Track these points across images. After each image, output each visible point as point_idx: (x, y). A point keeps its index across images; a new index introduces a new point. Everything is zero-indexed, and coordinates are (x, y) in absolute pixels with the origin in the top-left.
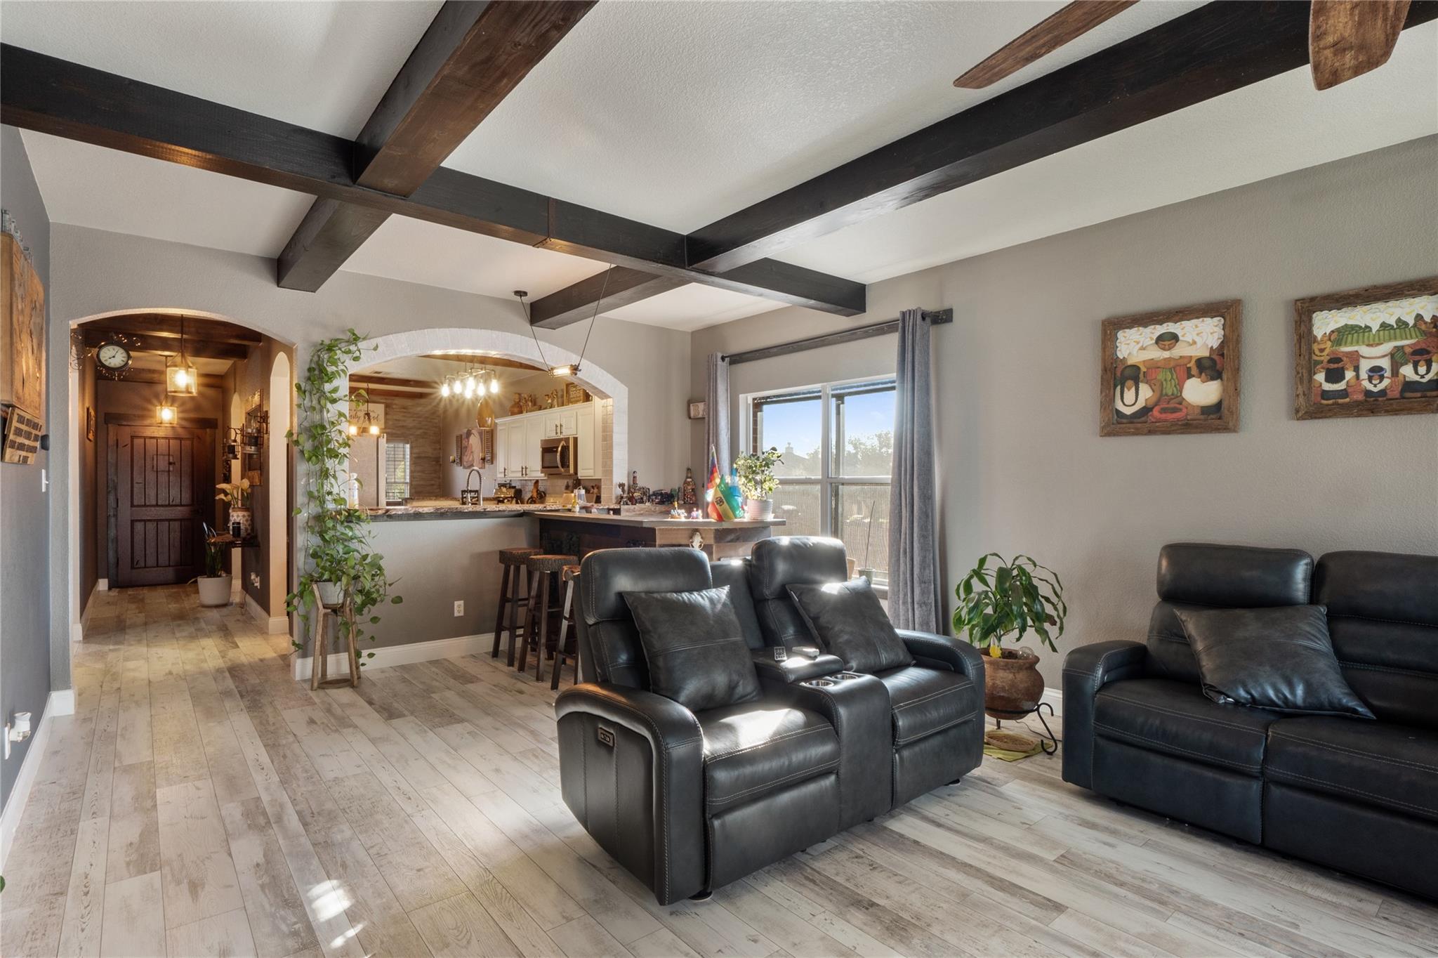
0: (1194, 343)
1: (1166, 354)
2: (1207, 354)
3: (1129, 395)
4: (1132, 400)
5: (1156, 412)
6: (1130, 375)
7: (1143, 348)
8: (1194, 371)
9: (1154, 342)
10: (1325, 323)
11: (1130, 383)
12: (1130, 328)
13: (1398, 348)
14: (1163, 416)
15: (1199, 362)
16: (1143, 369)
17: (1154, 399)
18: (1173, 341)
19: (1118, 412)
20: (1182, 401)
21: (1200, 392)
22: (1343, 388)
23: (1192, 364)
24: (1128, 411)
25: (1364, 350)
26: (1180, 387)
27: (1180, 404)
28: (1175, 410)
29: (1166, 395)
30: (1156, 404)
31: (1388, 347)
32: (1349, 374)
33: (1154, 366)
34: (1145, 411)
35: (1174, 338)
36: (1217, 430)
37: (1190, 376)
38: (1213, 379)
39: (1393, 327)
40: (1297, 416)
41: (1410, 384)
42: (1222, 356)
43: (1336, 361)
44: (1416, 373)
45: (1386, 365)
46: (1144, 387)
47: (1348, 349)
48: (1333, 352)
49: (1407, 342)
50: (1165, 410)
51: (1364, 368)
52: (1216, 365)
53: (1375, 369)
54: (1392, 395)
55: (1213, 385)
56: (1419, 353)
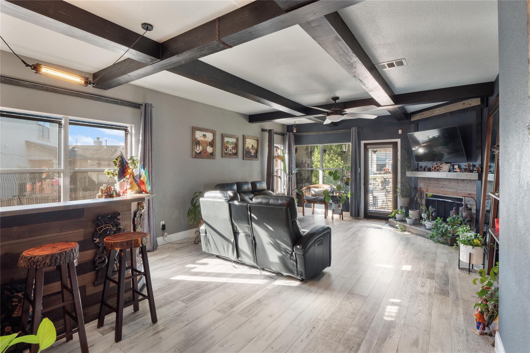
0: (209, 138)
1: (204, 139)
2: (211, 141)
3: (198, 148)
4: (199, 149)
5: (202, 153)
6: (198, 143)
7: (200, 137)
8: (209, 145)
9: (202, 136)
10: (226, 139)
11: (198, 145)
12: (198, 131)
13: (232, 146)
14: (204, 154)
15: (209, 142)
16: (201, 142)
17: (202, 150)
19: (196, 152)
20: (207, 151)
21: (209, 150)
23: (208, 143)
24: (198, 152)
25: (230, 146)
26: (206, 147)
28: (206, 153)
29: (204, 149)
30: (203, 151)
31: (231, 146)
32: (228, 150)
33: (203, 141)
34: (201, 152)
35: (206, 136)
36: (212, 158)
37: (208, 146)
39: (232, 143)
40: (222, 157)
41: (233, 153)
42: (213, 142)
43: (226, 147)
44: (234, 151)
45: (231, 149)
46: (200, 146)
47: (228, 145)
48: (226, 145)
49: (233, 146)
50: (204, 153)
51: (229, 149)
52: (212, 144)
53: (230, 150)
54: (232, 154)
55: (212, 148)
56: (234, 148)
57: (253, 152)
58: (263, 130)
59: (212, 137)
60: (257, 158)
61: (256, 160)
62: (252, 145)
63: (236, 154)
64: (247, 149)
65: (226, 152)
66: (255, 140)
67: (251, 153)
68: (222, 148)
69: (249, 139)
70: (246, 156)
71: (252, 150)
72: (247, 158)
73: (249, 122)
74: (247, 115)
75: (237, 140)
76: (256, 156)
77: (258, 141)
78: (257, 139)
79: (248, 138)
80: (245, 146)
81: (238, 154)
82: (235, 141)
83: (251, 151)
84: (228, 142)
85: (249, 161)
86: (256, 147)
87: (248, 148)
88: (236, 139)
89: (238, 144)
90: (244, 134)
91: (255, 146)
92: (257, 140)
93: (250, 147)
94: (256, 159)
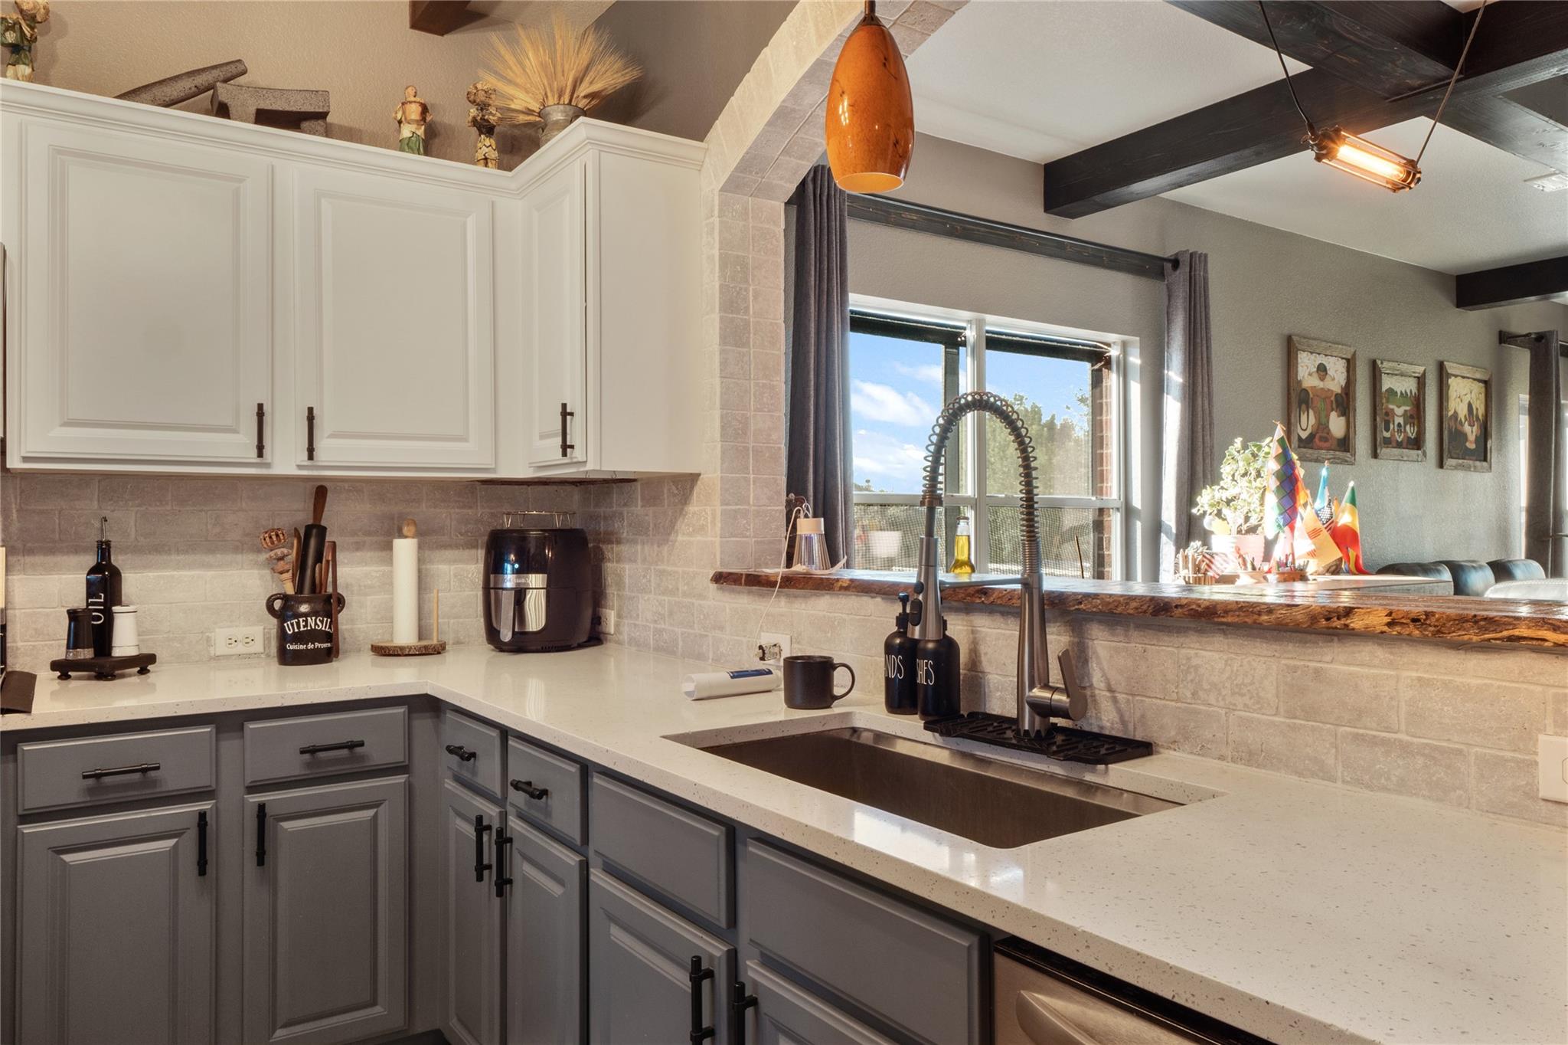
0: (1333, 379)
1: (1322, 385)
2: (1339, 391)
3: (1304, 418)
4: (1306, 424)
5: (1317, 440)
6: (1303, 399)
7: (1310, 374)
8: (1334, 406)
9: (1315, 370)
11: (1304, 407)
12: (1304, 350)
13: (1406, 411)
14: (1322, 443)
15: (1337, 395)
16: (1311, 396)
17: (1316, 425)
18: (1324, 373)
19: (1298, 435)
20: (1329, 432)
21: (1337, 425)
22: (1389, 436)
23: (1333, 398)
24: (1303, 436)
25: (1396, 409)
26: (1328, 416)
27: (1328, 434)
28: (1326, 439)
29: (1322, 424)
30: (1317, 431)
31: (1402, 410)
32: (1392, 426)
33: (1317, 393)
34: (1312, 436)
35: (1325, 370)
36: (1344, 462)
37: (1333, 409)
38: (1343, 416)
39: (1404, 395)
40: (1375, 455)
41: (1409, 438)
42: (1347, 394)
43: (1387, 414)
44: (1411, 431)
45: (1402, 423)
46: (1311, 412)
47: (1391, 406)
48: (1387, 407)
49: (1408, 408)
50: (1321, 439)
51: (1396, 423)
52: (1344, 403)
53: (1399, 425)
54: (1404, 445)
55: (1342, 420)
56: (1412, 417)
57: (1471, 432)
58: (1505, 338)
59: (1345, 375)
60: (1485, 460)
61: (1482, 467)
62: (1470, 405)
63: (1417, 443)
64: (1452, 423)
65: (1387, 435)
66: (1479, 381)
67: (1465, 436)
68: (1375, 420)
69: (1459, 379)
70: (1449, 452)
71: (1470, 425)
72: (1453, 462)
73: (1458, 306)
74: (1451, 276)
75: (1421, 381)
76: (1482, 454)
77: (1491, 385)
78: (1486, 378)
79: (1456, 376)
80: (1447, 409)
81: (1424, 441)
82: (1414, 391)
83: (1467, 428)
84: (1391, 391)
85: (1460, 474)
86: (1481, 412)
87: (1456, 415)
88: (1415, 380)
89: (1424, 400)
90: (1441, 359)
91: (1480, 407)
92: (1485, 382)
93: (1463, 412)
94: (1485, 464)
